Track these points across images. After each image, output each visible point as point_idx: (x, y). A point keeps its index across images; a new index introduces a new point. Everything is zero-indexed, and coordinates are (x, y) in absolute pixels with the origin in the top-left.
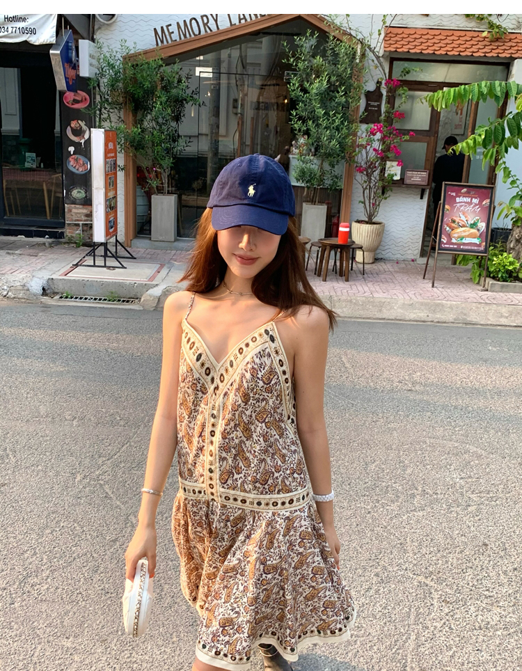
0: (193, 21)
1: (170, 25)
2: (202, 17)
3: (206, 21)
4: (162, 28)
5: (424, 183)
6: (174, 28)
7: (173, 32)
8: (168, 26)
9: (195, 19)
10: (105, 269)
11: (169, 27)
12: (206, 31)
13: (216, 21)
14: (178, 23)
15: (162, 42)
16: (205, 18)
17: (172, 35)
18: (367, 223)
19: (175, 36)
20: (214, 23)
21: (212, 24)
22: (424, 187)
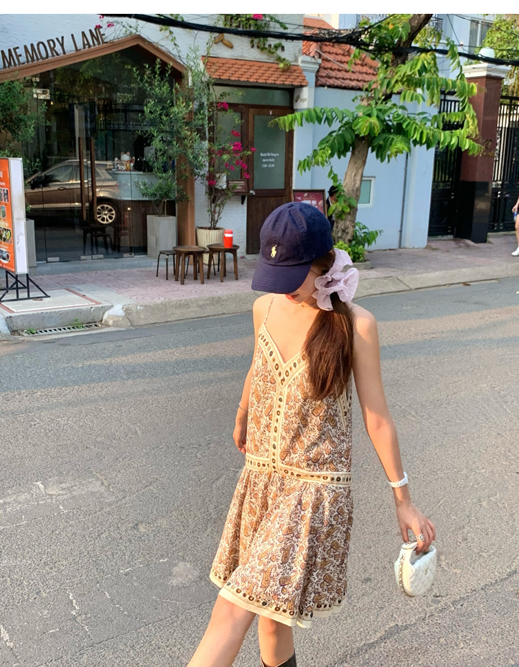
0: (41, 45)
1: (18, 48)
2: (48, 41)
3: (52, 46)
4: (10, 50)
5: (244, 191)
6: (21, 51)
7: (21, 55)
8: (15, 49)
9: (42, 43)
10: (31, 300)
11: (17, 50)
12: (53, 56)
13: (62, 45)
14: (25, 47)
15: (10, 64)
16: (51, 42)
17: (20, 58)
18: (210, 229)
19: (23, 59)
20: (61, 48)
21: (58, 48)
22: (244, 194)
